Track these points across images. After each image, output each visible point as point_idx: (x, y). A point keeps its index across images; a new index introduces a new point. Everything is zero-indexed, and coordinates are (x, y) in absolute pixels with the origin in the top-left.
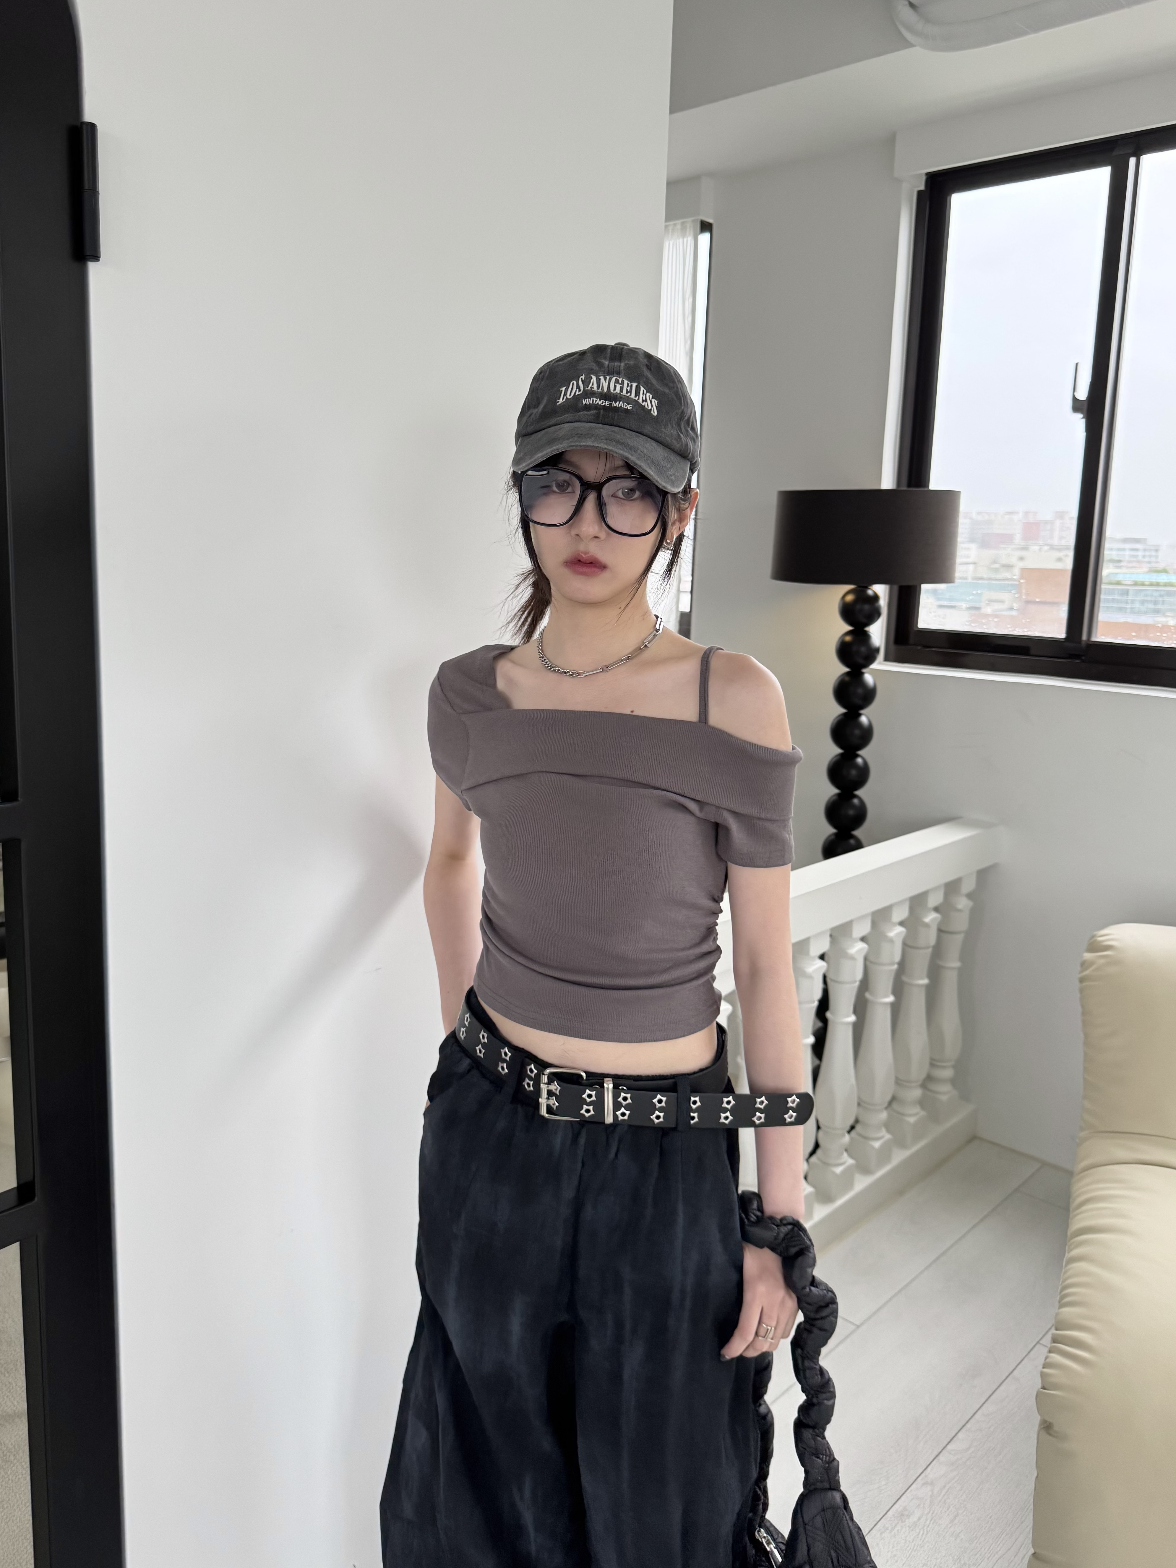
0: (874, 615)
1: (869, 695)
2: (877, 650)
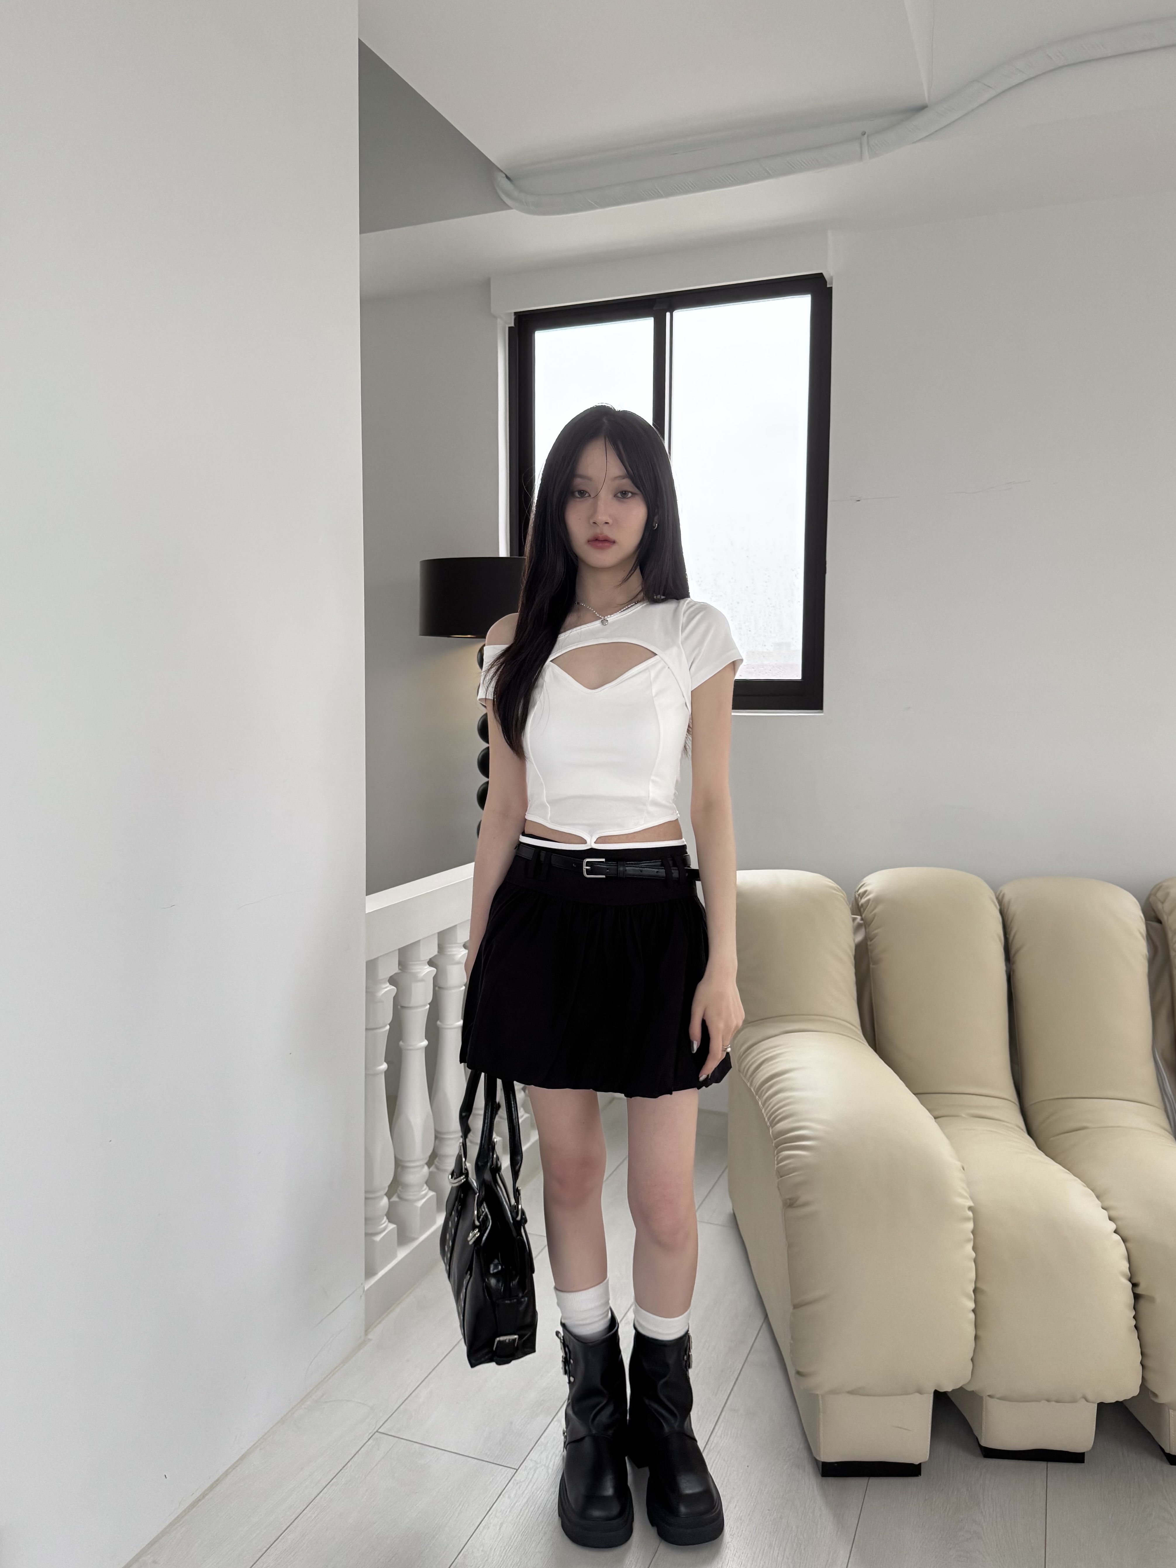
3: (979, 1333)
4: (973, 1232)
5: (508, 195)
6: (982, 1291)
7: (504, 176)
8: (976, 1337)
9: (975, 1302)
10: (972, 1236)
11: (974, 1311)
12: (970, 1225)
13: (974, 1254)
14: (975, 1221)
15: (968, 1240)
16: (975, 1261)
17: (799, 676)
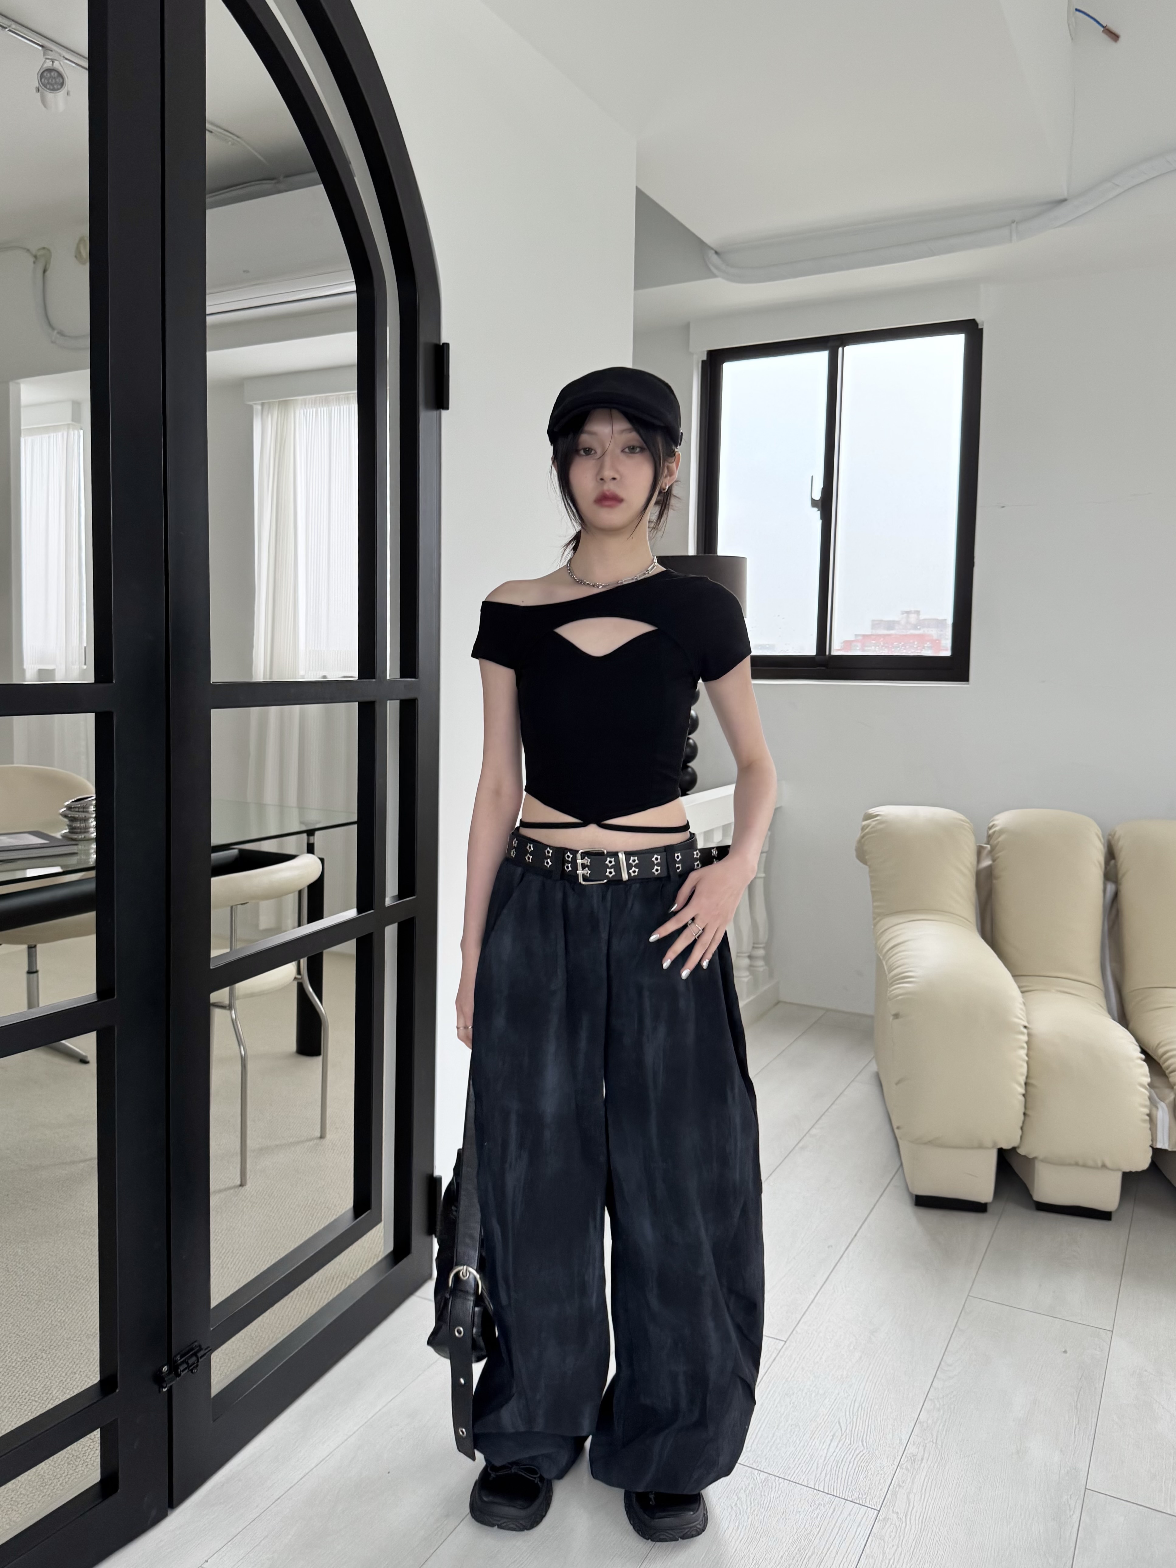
3: (1028, 1112)
4: (1028, 1043)
5: (717, 268)
6: (1033, 1085)
7: (713, 252)
8: (1025, 1114)
9: (1026, 1090)
10: (1025, 1045)
11: (1024, 1095)
12: (1025, 1038)
13: (1026, 1058)
14: (1029, 1035)
15: (1023, 1048)
16: (1028, 1063)
17: (948, 653)
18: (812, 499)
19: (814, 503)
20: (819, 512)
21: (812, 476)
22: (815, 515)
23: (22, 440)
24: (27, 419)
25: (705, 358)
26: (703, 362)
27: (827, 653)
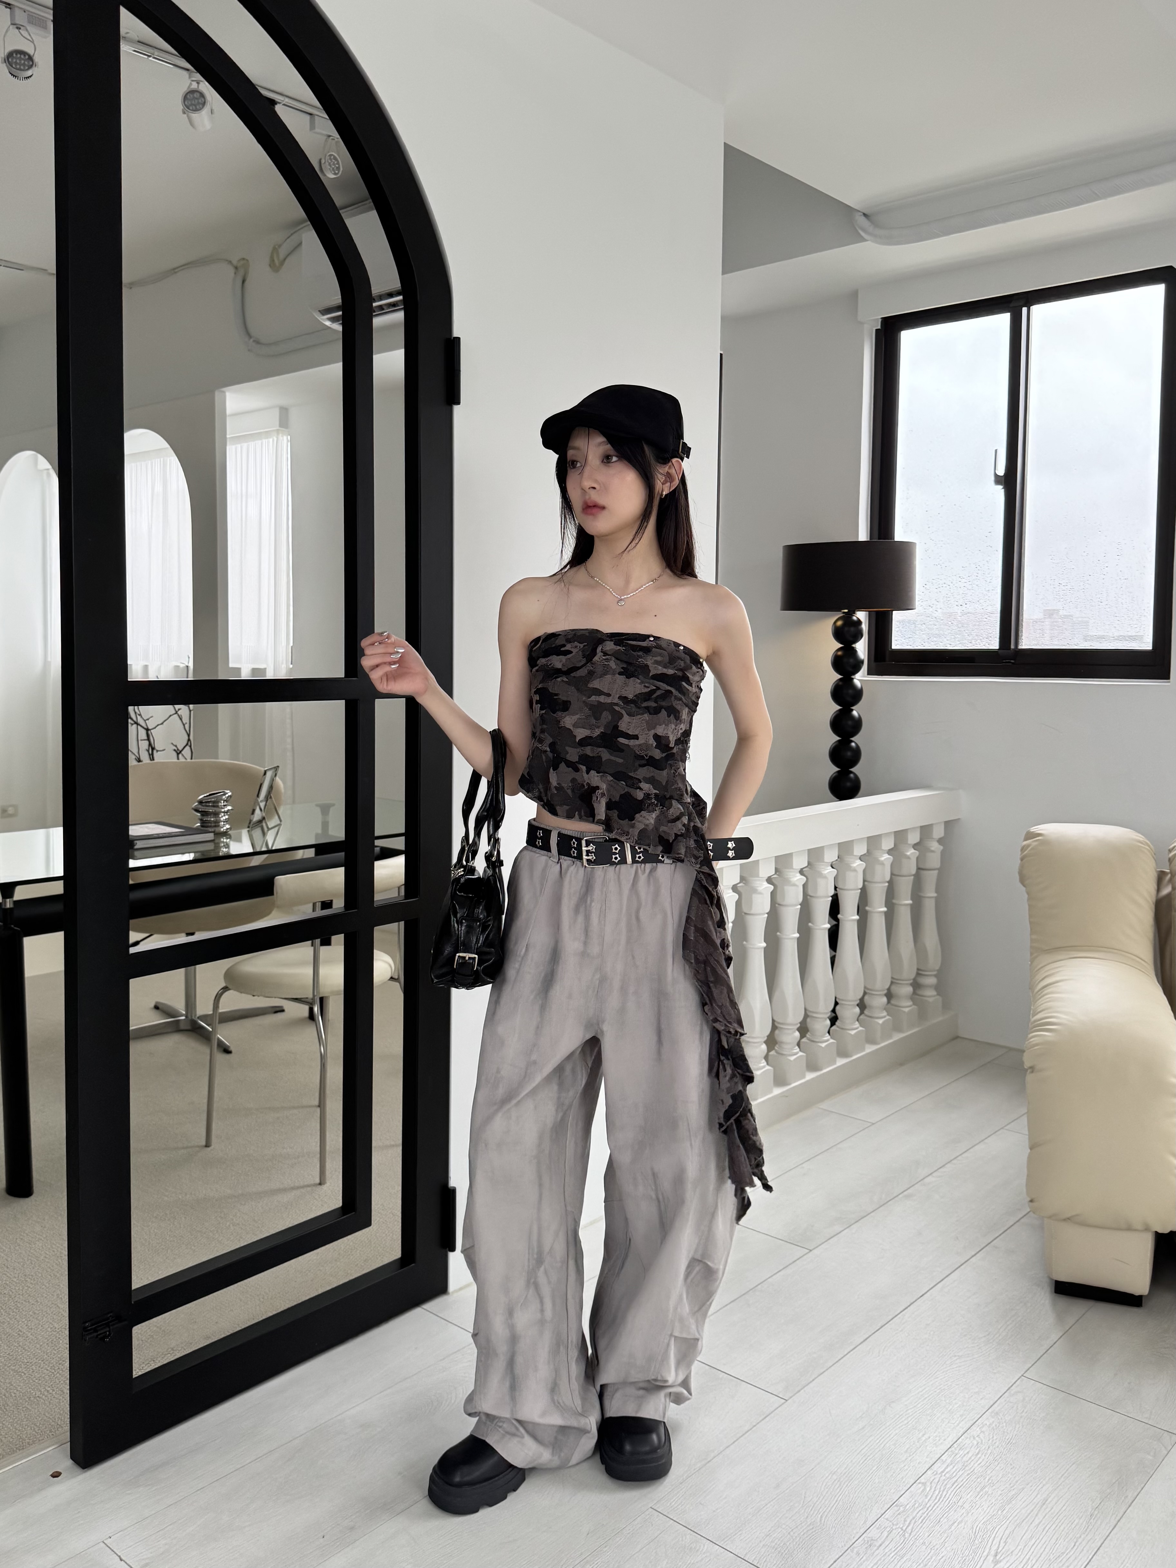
0: (858, 636)
1: (857, 695)
2: (862, 662)
5: (864, 229)
7: (862, 214)
17: (1149, 647)
18: (996, 475)
19: (998, 480)
20: (1003, 490)
21: (996, 450)
22: (999, 493)
23: (228, 448)
24: (232, 428)
25: (879, 327)
26: (877, 330)
27: (1012, 647)
